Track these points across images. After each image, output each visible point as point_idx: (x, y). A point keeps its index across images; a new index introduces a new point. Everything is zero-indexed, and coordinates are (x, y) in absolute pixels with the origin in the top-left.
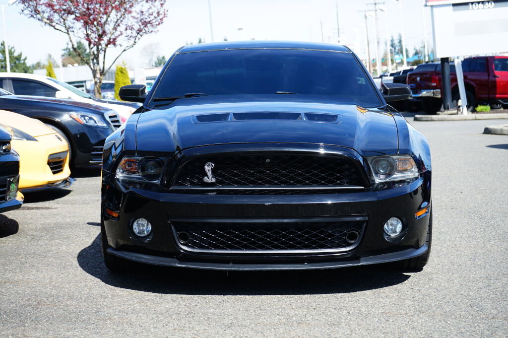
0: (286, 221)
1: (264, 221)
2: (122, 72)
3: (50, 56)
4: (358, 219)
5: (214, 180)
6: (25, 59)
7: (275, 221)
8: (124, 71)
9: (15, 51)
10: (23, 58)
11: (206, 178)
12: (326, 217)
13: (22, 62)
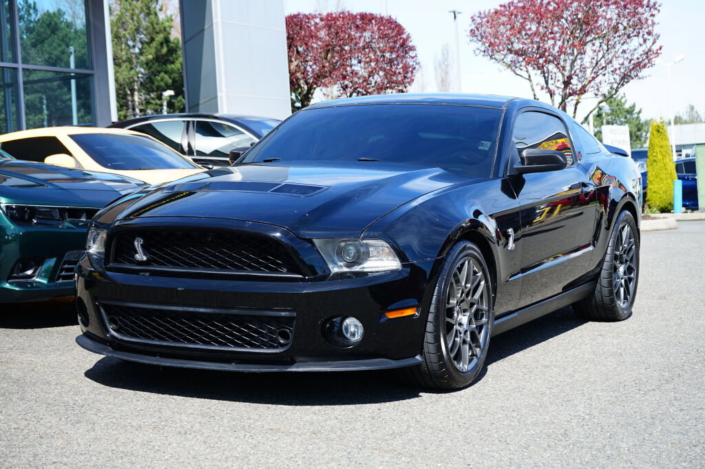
0: (202, 310)
1: (180, 309)
2: (658, 131)
3: (692, 108)
4: (283, 314)
5: (145, 258)
6: (639, 112)
7: (191, 309)
8: (661, 130)
9: (626, 101)
10: (637, 110)
11: (137, 255)
12: (242, 309)
13: (636, 115)
